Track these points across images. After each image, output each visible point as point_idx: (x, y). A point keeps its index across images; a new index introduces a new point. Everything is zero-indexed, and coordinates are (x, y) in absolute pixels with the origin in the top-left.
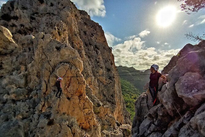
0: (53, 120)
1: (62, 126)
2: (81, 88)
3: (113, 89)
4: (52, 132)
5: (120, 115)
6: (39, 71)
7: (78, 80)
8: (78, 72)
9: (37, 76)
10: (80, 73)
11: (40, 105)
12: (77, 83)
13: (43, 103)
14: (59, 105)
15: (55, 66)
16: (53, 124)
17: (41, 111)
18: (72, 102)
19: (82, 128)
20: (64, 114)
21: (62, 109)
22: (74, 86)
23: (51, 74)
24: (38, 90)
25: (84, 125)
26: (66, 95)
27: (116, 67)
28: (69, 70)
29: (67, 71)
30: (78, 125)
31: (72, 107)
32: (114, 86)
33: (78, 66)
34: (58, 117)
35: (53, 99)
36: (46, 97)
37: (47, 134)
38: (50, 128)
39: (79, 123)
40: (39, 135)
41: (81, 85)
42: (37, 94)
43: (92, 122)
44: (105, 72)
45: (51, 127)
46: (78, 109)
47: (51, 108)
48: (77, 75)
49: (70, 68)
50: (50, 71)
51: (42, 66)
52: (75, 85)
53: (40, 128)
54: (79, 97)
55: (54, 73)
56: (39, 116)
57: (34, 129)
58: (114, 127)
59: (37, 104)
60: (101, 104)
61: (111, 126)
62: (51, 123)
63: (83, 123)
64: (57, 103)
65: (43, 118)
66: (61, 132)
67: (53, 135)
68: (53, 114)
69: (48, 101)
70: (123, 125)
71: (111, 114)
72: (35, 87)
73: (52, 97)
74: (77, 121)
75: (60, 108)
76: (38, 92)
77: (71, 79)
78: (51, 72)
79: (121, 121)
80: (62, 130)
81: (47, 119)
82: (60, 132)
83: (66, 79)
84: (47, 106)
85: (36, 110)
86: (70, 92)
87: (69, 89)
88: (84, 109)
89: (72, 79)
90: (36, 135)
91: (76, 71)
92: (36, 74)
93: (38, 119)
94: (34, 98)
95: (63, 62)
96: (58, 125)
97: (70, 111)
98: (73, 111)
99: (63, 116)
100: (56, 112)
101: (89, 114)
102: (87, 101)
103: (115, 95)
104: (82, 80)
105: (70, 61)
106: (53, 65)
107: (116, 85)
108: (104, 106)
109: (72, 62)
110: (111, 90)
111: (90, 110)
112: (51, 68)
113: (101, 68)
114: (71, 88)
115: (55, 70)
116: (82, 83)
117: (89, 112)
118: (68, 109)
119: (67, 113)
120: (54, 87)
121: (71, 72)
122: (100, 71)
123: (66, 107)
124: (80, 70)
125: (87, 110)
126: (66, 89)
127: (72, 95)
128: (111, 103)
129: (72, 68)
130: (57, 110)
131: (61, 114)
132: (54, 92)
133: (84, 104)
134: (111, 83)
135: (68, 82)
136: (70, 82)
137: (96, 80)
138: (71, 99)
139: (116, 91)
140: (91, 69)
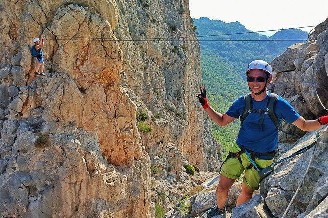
0: (47, 135)
1: (66, 150)
2: (112, 68)
3: (180, 77)
4: (46, 163)
5: (196, 148)
6: (14, 22)
7: (104, 48)
8: (106, 30)
9: (9, 33)
10: (111, 31)
11: (19, 100)
12: (104, 55)
13: (25, 96)
14: (61, 104)
15: (53, 13)
16: (47, 145)
17: (21, 114)
18: (90, 99)
19: (110, 161)
20: (71, 124)
21: (68, 112)
22: (95, 62)
23: (43, 31)
24: (12, 66)
25: (114, 155)
26: (78, 83)
27: (192, 20)
28: (86, 24)
29: (80, 25)
30: (100, 153)
31: (90, 112)
32: (184, 72)
33: (105, 16)
34: (59, 131)
35: (48, 89)
36: (32, 85)
37: (33, 166)
38: (41, 153)
39: (102, 149)
40: (16, 165)
41: (112, 61)
42: (11, 75)
43: (133, 148)
44: (162, 31)
45: (42, 150)
46: (103, 115)
47: (43, 109)
48: (103, 36)
49: (87, 19)
50: (40, 24)
51: (23, 10)
52: (99, 60)
53: (18, 151)
54: (106, 88)
55: (51, 28)
56: (17, 124)
57: (5, 153)
58: (179, 176)
59: (10, 98)
60: (149, 114)
61: (171, 173)
62: (42, 142)
63: (113, 150)
64: (58, 98)
65: (26, 129)
66: (64, 164)
67: (48, 168)
68: (47, 122)
69: (35, 94)
70: (200, 172)
71: (173, 142)
72: (4, 58)
73: (45, 84)
74: (101, 143)
75: (64, 110)
76: (13, 71)
77: (88, 45)
78: (44, 26)
79: (197, 163)
80: (67, 160)
81: (34, 132)
82: (61, 164)
83: (77, 44)
84: (33, 105)
85: (10, 111)
86: (85, 76)
87: (83, 69)
88: (115, 117)
89: (93, 45)
90: (10, 166)
91: (102, 27)
92: (7, 29)
93: (15, 132)
94: (4, 83)
95: (70, 4)
96: (58, 147)
97: (84, 120)
98: (93, 119)
99: (69, 130)
100: (55, 119)
101: (127, 130)
102: (123, 98)
103: (186, 95)
104: (114, 49)
105: (87, 2)
106: (48, 8)
107: (188, 69)
108: (157, 119)
109: (93, 5)
110: (176, 80)
111: (129, 121)
112: (44, 17)
113: (151, 21)
114: (89, 67)
115: (51, 21)
116: (113, 55)
117: (128, 126)
118: (81, 114)
119: (78, 123)
120: (50, 61)
121: (91, 29)
122: (149, 30)
123: (77, 109)
124: (110, 26)
125: (122, 120)
126: (77, 67)
127: (90, 82)
128: (174, 114)
129: (93, 20)
130: (56, 114)
131: (64, 124)
132: (50, 74)
133: (116, 107)
134: (176, 64)
135: (83, 52)
136: (87, 53)
137: (139, 53)
138: (89, 92)
139: (187, 85)
140: (126, 23)
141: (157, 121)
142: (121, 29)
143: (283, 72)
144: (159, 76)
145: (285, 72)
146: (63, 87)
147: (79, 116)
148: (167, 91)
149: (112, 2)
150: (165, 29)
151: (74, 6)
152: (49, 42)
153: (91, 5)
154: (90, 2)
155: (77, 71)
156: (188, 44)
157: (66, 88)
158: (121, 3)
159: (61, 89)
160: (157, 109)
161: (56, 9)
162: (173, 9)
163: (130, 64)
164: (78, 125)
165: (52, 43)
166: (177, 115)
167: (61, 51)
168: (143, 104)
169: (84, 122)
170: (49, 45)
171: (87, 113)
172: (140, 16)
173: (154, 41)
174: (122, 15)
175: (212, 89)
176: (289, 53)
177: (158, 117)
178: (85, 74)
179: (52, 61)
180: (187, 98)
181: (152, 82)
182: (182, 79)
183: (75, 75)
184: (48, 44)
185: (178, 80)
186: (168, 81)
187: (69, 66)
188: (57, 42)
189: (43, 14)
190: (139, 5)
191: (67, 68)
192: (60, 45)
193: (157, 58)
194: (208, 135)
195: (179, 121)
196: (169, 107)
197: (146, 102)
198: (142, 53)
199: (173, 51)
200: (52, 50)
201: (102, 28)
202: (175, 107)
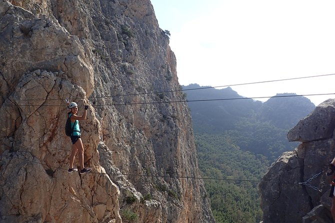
3: (171, 150)
14: (22, 191)
18: (60, 183)
20: (35, 217)
21: (32, 202)
23: (3, 102)
26: (43, 163)
27: (181, 88)
28: (55, 92)
29: (48, 93)
31: (60, 200)
32: (175, 143)
33: (79, 81)
35: (6, 173)
49: (57, 86)
50: (1, 94)
55: (13, 99)
60: (138, 195)
64: (18, 184)
73: (4, 167)
75: (26, 200)
77: (58, 117)
78: (5, 96)
83: (44, 115)
86: (54, 155)
87: (53, 145)
88: (92, 205)
91: (75, 94)
95: (37, 69)
97: (53, 211)
98: (63, 210)
100: (14, 212)
102: (101, 180)
103: (179, 171)
104: (89, 120)
105: (57, 67)
106: (10, 76)
107: (180, 140)
108: (147, 201)
109: (64, 70)
110: (167, 153)
111: (111, 209)
112: (6, 85)
113: (136, 89)
114: (59, 143)
115: (14, 90)
116: (89, 128)
117: (108, 215)
118: (48, 203)
119: (44, 217)
120: (11, 138)
121: (61, 98)
122: (134, 99)
123: (43, 197)
124: (85, 93)
125: (101, 208)
126: (44, 144)
127: (60, 162)
128: (166, 193)
129: (63, 86)
130: (16, 205)
131: (26, 218)
132: (10, 154)
133: (93, 192)
134: (165, 135)
135: (52, 125)
136: (57, 126)
137: (124, 124)
138: (58, 174)
139: (180, 158)
140: (108, 91)
141: (148, 203)
142: (103, 99)
143: (315, 141)
144: (147, 149)
145: (318, 140)
146: (26, 169)
147: (46, 206)
148: (157, 167)
149: (86, 66)
150: (152, 97)
151: (41, 72)
152: (11, 115)
153: (62, 70)
154: (60, 67)
155: (44, 148)
156: (178, 113)
157: (29, 170)
158: (103, 71)
159: (23, 173)
160: (147, 188)
161: (20, 76)
162: (160, 75)
163: (114, 137)
164: (44, 218)
165: (14, 116)
166: (170, 194)
167: (24, 124)
168: (130, 184)
169: (52, 214)
170: (11, 118)
171: (56, 202)
172: (124, 84)
173: (141, 110)
174: (105, 83)
175: (208, 162)
176: (320, 114)
177: (147, 198)
178: (53, 153)
179: (14, 138)
180: (180, 174)
181: (139, 157)
182: (174, 152)
183: (42, 154)
184: (9, 118)
185: (169, 153)
186: (158, 154)
187: (34, 142)
188: (20, 114)
189: (5, 82)
190: (123, 73)
191: (32, 145)
192: (24, 118)
193: (144, 129)
194: (207, 216)
195: (172, 202)
196: (160, 184)
197: (133, 181)
198: (128, 125)
199: (162, 121)
200: (14, 125)
201: (75, 96)
202: (168, 185)
